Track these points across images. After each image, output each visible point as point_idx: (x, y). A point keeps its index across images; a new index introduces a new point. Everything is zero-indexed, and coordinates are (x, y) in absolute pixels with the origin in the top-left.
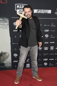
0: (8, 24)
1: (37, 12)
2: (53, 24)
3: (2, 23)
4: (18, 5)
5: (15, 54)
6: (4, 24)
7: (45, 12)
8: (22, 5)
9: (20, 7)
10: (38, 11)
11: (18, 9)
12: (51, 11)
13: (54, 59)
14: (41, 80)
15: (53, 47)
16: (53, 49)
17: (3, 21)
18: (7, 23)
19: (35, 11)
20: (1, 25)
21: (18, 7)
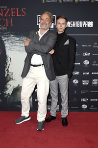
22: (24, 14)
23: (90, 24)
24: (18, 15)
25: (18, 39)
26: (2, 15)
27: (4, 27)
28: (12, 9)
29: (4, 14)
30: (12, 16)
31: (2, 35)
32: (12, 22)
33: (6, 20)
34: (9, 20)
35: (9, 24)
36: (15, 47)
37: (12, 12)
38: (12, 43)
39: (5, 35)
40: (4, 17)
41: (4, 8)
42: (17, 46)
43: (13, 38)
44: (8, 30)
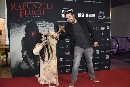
0: (54, 28)
1: (82, 16)
2: (97, 27)
3: (48, 27)
4: (63, 10)
5: (61, 59)
6: (50, 28)
7: (89, 16)
8: (67, 10)
9: (65, 12)
10: (83, 14)
11: (63, 13)
12: (95, 15)
13: (100, 63)
14: (98, 82)
15: (98, 50)
16: (98, 52)
17: (49, 26)
18: (52, 27)
19: (80, 15)
20: (47, 29)
21: (63, 11)
22: (52, 7)
23: (93, 15)
24: (48, 8)
25: (47, 24)
26: (37, 8)
27: (38, 15)
28: (44, 4)
29: (38, 7)
30: (44, 8)
31: (36, 21)
32: (44, 12)
33: (39, 11)
34: (42, 11)
35: (42, 14)
36: (46, 29)
37: (44, 6)
38: (43, 26)
39: (39, 21)
40: (38, 9)
41: (38, 3)
42: (47, 28)
43: (44, 23)
44: (41, 18)
